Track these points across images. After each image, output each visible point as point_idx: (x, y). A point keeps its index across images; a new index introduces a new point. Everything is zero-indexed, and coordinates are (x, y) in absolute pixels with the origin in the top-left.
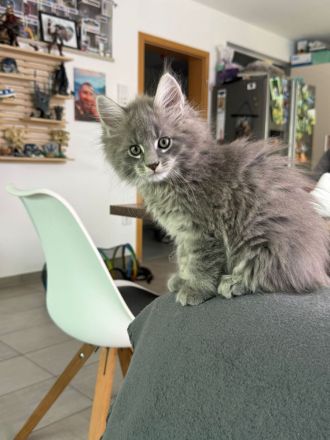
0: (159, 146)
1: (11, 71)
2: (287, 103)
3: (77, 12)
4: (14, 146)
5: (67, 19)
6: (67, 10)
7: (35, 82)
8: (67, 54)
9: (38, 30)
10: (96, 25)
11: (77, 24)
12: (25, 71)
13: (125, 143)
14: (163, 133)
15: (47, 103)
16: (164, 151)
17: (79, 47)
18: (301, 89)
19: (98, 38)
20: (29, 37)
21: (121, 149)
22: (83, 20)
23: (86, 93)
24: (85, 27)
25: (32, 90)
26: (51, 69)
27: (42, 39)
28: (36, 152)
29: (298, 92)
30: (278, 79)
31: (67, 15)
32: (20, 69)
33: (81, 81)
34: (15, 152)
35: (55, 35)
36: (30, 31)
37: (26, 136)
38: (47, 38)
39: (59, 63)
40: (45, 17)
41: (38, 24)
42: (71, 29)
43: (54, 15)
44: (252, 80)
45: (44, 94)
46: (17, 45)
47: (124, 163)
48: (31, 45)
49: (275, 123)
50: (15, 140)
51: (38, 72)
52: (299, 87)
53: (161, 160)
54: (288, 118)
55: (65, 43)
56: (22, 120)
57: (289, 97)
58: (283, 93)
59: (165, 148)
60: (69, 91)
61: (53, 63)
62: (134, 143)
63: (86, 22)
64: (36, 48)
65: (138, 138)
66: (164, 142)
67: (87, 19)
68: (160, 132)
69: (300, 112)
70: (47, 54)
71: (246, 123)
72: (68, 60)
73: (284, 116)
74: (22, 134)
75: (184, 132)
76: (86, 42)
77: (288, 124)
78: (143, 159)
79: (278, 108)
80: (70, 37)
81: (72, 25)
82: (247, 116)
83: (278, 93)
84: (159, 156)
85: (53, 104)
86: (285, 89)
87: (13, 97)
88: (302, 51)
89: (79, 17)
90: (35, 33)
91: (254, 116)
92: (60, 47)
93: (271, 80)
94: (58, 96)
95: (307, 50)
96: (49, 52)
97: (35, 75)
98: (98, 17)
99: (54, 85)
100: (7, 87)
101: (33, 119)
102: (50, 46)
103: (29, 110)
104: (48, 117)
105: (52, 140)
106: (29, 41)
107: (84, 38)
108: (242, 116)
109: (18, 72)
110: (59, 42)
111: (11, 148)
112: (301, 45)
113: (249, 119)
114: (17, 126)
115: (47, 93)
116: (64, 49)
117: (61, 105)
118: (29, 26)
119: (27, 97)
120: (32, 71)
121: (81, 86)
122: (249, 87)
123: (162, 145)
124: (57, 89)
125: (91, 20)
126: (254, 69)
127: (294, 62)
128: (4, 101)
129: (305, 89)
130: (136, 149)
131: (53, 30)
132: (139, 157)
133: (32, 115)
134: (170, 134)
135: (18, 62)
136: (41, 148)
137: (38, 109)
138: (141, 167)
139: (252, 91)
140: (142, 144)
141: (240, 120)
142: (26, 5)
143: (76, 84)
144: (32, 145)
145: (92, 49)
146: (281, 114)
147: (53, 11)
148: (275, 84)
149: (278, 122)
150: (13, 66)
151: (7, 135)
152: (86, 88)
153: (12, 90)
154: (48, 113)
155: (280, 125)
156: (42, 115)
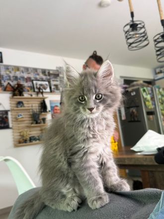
0: (96, 98)
1: (21, 107)
2: (153, 98)
3: (48, 77)
4: (25, 138)
5: (45, 81)
6: (44, 77)
7: (32, 109)
8: (45, 95)
9: (32, 88)
10: (57, 81)
11: (49, 82)
12: (28, 105)
13: (77, 94)
14: (99, 91)
15: (38, 117)
16: (98, 101)
17: (51, 91)
18: (159, 91)
19: (59, 86)
20: (28, 91)
21: (74, 97)
22: (51, 80)
23: (56, 110)
24: (53, 83)
25: (31, 113)
26: (39, 103)
27: (34, 91)
28: (35, 139)
29: (157, 92)
30: (145, 88)
31: (44, 79)
32: (25, 105)
33: (53, 105)
34: (25, 141)
35: (39, 89)
36: (29, 89)
37: (30, 133)
38: (36, 90)
39: (42, 100)
40: (35, 82)
41: (32, 85)
42: (47, 85)
43: (39, 80)
44: (133, 91)
45: (36, 114)
46: (23, 95)
47: (74, 105)
48: (29, 94)
49: (148, 108)
50: (25, 136)
51: (34, 105)
52: (157, 90)
53: (95, 106)
54: (155, 105)
55: (44, 91)
56: (28, 127)
57: (153, 95)
58: (149, 94)
59: (98, 99)
60: (48, 110)
61: (40, 100)
62: (82, 94)
63: (53, 81)
64: (31, 95)
65: (85, 92)
66: (99, 96)
67: (53, 79)
68: (97, 91)
69: (160, 101)
70: (36, 97)
71: (134, 110)
72: (46, 98)
73: (152, 104)
74: (28, 133)
75: (111, 92)
76: (54, 89)
77: (155, 108)
78: (86, 104)
79: (148, 101)
80: (47, 88)
81: (47, 83)
82: (134, 107)
83: (147, 95)
84: (95, 104)
85: (41, 117)
86: (150, 92)
87: (23, 118)
88: (159, 73)
89: (50, 79)
90: (31, 89)
91: (137, 107)
92: (42, 93)
93: (142, 89)
94: (43, 113)
95: (161, 72)
96: (38, 96)
97: (32, 106)
98: (58, 78)
99: (41, 109)
100: (20, 114)
101: (33, 125)
102: (38, 93)
103: (31, 122)
104: (39, 123)
105: (42, 133)
106: (28, 93)
107: (53, 87)
108: (132, 107)
109: (24, 107)
110: (41, 91)
111: (23, 139)
112: (158, 70)
113: (135, 108)
114: (26, 130)
115: (38, 113)
116: (44, 93)
117: (45, 117)
118: (29, 87)
119: (30, 116)
120: (30, 105)
121: (54, 107)
122: (132, 94)
123: (97, 98)
124: (42, 110)
125: (55, 79)
126: (133, 86)
127: (156, 78)
128: (19, 120)
129: (161, 90)
130: (82, 98)
131: (38, 86)
132: (83, 102)
133: (32, 123)
134: (102, 92)
135: (24, 102)
136: (37, 138)
137: (35, 120)
138: (84, 108)
139: (134, 96)
140: (86, 95)
141: (131, 109)
142: (26, 79)
143: (51, 107)
144: (33, 137)
145: (57, 91)
146: (151, 103)
147: (38, 79)
148: (144, 91)
149: (150, 107)
150: (22, 104)
151: (22, 134)
152: (56, 108)
153: (22, 114)
154: (39, 121)
155: (151, 109)
156: (37, 123)
